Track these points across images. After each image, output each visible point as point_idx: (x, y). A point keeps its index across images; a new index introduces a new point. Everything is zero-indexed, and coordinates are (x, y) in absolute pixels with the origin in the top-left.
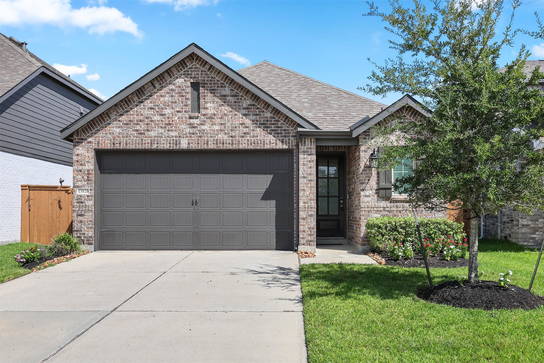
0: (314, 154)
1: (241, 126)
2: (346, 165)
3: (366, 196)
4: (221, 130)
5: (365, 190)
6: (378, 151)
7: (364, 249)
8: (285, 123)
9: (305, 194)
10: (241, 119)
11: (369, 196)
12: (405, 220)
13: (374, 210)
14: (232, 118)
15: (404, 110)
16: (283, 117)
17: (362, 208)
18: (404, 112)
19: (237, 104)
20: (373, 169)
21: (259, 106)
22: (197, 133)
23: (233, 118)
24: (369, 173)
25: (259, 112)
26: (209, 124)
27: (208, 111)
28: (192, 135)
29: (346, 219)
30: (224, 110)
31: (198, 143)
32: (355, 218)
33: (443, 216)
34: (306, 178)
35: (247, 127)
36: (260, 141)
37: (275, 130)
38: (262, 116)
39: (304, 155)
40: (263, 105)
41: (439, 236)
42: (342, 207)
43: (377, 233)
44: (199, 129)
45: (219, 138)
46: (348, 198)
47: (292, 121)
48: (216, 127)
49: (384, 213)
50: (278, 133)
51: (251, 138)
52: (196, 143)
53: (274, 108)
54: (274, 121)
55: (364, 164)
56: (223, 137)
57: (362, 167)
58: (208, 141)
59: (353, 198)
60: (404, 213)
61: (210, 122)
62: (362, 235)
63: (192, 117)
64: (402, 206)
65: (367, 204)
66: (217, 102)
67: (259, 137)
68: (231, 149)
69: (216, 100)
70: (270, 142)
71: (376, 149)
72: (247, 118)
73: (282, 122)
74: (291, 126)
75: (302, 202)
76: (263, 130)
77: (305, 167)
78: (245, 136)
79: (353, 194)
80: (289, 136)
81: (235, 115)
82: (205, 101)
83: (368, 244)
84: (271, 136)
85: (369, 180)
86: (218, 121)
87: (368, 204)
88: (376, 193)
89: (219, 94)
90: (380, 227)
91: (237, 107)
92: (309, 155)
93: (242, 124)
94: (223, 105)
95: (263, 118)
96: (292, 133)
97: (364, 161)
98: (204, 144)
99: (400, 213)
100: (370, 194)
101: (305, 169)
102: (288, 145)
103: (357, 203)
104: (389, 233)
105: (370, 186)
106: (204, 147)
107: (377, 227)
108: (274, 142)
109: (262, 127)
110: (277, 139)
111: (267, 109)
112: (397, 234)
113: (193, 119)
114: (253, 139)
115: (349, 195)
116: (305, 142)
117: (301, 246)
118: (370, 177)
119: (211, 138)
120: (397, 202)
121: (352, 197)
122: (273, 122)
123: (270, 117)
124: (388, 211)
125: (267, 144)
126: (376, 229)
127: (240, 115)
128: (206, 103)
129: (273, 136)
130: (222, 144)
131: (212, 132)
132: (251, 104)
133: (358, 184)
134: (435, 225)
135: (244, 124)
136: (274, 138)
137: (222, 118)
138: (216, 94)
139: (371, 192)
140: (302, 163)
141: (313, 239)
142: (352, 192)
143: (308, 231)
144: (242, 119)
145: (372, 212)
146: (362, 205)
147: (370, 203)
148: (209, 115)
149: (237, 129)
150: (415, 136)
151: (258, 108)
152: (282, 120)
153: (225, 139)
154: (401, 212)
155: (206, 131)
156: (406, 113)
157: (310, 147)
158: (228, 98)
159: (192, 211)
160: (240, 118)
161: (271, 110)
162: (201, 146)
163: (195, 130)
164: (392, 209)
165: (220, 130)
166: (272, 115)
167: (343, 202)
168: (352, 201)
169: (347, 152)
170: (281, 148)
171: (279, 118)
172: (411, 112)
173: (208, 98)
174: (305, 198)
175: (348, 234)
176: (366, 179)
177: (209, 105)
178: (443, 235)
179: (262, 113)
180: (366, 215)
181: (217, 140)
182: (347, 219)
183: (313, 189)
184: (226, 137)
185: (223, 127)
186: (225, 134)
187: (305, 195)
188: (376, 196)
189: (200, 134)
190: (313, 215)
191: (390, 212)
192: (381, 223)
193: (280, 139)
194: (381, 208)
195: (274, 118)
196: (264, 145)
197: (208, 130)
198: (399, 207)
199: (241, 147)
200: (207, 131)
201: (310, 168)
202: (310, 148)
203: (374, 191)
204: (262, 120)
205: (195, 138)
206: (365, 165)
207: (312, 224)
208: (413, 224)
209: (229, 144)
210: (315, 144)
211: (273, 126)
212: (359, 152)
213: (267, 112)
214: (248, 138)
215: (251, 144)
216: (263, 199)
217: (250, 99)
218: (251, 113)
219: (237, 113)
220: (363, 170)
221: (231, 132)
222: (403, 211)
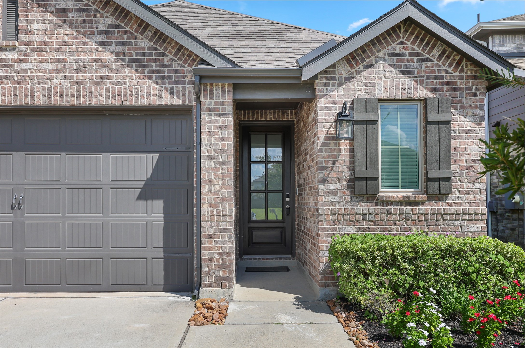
0: (229, 114)
1: (94, 64)
2: (294, 142)
3: (329, 193)
4: (58, 72)
5: (327, 182)
6: (352, 108)
7: (325, 293)
8: (176, 59)
9: (213, 188)
10: (95, 51)
11: (334, 193)
12: (414, 245)
13: (345, 219)
14: (77, 50)
15: (400, 32)
16: (173, 48)
17: (322, 215)
18: (401, 36)
19: (87, 24)
20: (343, 141)
21: (127, 29)
22: (13, 77)
23: (80, 49)
24: (335, 149)
25: (128, 38)
26: (35, 59)
27: (34, 38)
28: (4, 80)
29: (295, 228)
30: (62, 35)
31: (15, 95)
32: (309, 230)
33: (479, 229)
34: (214, 159)
35: (105, 66)
36: (130, 91)
37: (158, 72)
38: (134, 46)
39: (210, 115)
40: (135, 27)
41: (486, 278)
42: (289, 209)
43: (355, 271)
44: (16, 68)
45: (53, 86)
46: (297, 194)
47: (191, 53)
48: (49, 66)
49: (364, 225)
50: (163, 77)
51: (112, 86)
52: (10, 94)
53: (157, 31)
54: (157, 55)
55: (325, 132)
56: (60, 84)
57: (322, 139)
58: (33, 91)
59: (305, 194)
60: (403, 225)
61: (36, 57)
62: (322, 267)
63: (4, 48)
64: (399, 212)
65: (330, 208)
66: (51, 22)
67: (128, 84)
68: (76, 106)
69: (49, 18)
70: (149, 93)
71: (348, 104)
72: (106, 49)
73: (171, 56)
74: (187, 64)
75: (207, 205)
76: (136, 71)
77: (213, 139)
78: (102, 82)
79: (305, 188)
80: (184, 83)
81: (84, 43)
82: (27, 20)
83: (334, 285)
84: (150, 81)
85: (334, 163)
86: (51, 55)
87: (333, 207)
88: (349, 187)
89: (54, 8)
90: (359, 259)
91: (88, 29)
92: (220, 115)
93: (96, 61)
94: (61, 26)
95: (136, 49)
96: (189, 77)
97: (324, 127)
98: (26, 96)
99: (395, 224)
100: (337, 188)
101: (213, 143)
102: (181, 98)
103: (311, 204)
104: (380, 271)
105: (337, 174)
106: (26, 102)
107: (355, 258)
108: (156, 92)
109: (134, 66)
110: (162, 87)
111: (143, 33)
112: (397, 272)
113: (6, 50)
114: (116, 87)
115: (299, 190)
116: (211, 91)
117: (204, 289)
118: (336, 157)
119: (39, 86)
120: (389, 203)
121: (303, 194)
122: (154, 57)
123: (149, 48)
124: (372, 221)
125: (142, 96)
126: (352, 261)
127: (94, 44)
128: (29, 23)
129: (154, 81)
130: (60, 96)
131: (40, 74)
132: (113, 24)
133: (314, 171)
134: (477, 254)
135: (101, 60)
136: (155, 86)
137: (58, 49)
138: (48, 7)
139: (338, 185)
140: (207, 130)
141: (227, 275)
142: (304, 184)
143: (218, 261)
144: (97, 52)
145: (341, 222)
146: (322, 209)
147: (337, 206)
148: (35, 43)
149: (87, 69)
150: (423, 80)
151: (126, 32)
152: (170, 52)
153: (64, 86)
154: (398, 222)
155: (29, 72)
156: (405, 38)
157: (221, 100)
158: (70, 14)
159: (12, 220)
160: (93, 49)
161: (150, 34)
162: (21, 100)
163: (9, 71)
164: (380, 217)
165: (56, 70)
166: (152, 43)
167: (291, 199)
168: (304, 199)
169: (295, 122)
170: (169, 104)
171: (165, 49)
172: (414, 36)
173: (32, 15)
174: (213, 197)
175: (298, 251)
176: (328, 161)
177: (34, 27)
178: (495, 273)
179: (133, 41)
180: (329, 228)
181: (50, 89)
182: (297, 226)
183: (227, 179)
184: (66, 84)
185: (60, 66)
186: (65, 78)
187: (213, 191)
188: (348, 193)
189: (19, 77)
190: (227, 229)
191: (375, 222)
192: (361, 250)
193: (167, 88)
194: (358, 216)
195: (156, 49)
196: (138, 98)
197: (34, 71)
198: (393, 214)
199: (94, 102)
200: (31, 73)
201: (222, 141)
202: (222, 103)
203: (345, 183)
204: (134, 53)
205: (10, 85)
206: (327, 133)
207: (225, 247)
208: (431, 253)
209: (73, 96)
210: (232, 95)
211: (154, 64)
212: (315, 112)
213: (142, 39)
214: (108, 86)
215: (114, 96)
216: (139, 198)
217: (112, 15)
218: (114, 41)
219: (87, 40)
220: (323, 144)
221: (75, 75)
222: (400, 221)
